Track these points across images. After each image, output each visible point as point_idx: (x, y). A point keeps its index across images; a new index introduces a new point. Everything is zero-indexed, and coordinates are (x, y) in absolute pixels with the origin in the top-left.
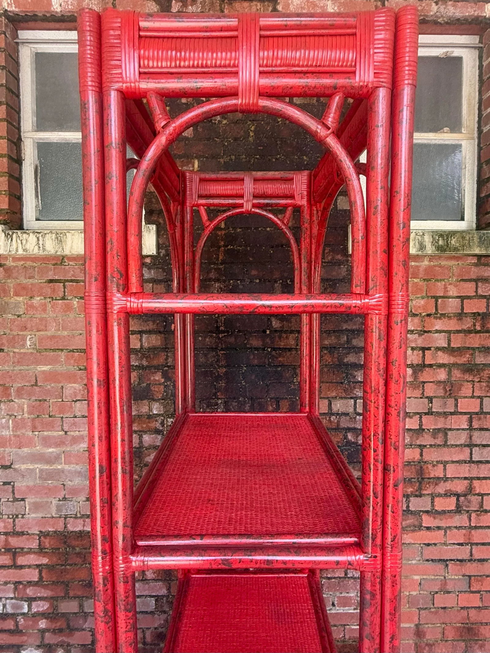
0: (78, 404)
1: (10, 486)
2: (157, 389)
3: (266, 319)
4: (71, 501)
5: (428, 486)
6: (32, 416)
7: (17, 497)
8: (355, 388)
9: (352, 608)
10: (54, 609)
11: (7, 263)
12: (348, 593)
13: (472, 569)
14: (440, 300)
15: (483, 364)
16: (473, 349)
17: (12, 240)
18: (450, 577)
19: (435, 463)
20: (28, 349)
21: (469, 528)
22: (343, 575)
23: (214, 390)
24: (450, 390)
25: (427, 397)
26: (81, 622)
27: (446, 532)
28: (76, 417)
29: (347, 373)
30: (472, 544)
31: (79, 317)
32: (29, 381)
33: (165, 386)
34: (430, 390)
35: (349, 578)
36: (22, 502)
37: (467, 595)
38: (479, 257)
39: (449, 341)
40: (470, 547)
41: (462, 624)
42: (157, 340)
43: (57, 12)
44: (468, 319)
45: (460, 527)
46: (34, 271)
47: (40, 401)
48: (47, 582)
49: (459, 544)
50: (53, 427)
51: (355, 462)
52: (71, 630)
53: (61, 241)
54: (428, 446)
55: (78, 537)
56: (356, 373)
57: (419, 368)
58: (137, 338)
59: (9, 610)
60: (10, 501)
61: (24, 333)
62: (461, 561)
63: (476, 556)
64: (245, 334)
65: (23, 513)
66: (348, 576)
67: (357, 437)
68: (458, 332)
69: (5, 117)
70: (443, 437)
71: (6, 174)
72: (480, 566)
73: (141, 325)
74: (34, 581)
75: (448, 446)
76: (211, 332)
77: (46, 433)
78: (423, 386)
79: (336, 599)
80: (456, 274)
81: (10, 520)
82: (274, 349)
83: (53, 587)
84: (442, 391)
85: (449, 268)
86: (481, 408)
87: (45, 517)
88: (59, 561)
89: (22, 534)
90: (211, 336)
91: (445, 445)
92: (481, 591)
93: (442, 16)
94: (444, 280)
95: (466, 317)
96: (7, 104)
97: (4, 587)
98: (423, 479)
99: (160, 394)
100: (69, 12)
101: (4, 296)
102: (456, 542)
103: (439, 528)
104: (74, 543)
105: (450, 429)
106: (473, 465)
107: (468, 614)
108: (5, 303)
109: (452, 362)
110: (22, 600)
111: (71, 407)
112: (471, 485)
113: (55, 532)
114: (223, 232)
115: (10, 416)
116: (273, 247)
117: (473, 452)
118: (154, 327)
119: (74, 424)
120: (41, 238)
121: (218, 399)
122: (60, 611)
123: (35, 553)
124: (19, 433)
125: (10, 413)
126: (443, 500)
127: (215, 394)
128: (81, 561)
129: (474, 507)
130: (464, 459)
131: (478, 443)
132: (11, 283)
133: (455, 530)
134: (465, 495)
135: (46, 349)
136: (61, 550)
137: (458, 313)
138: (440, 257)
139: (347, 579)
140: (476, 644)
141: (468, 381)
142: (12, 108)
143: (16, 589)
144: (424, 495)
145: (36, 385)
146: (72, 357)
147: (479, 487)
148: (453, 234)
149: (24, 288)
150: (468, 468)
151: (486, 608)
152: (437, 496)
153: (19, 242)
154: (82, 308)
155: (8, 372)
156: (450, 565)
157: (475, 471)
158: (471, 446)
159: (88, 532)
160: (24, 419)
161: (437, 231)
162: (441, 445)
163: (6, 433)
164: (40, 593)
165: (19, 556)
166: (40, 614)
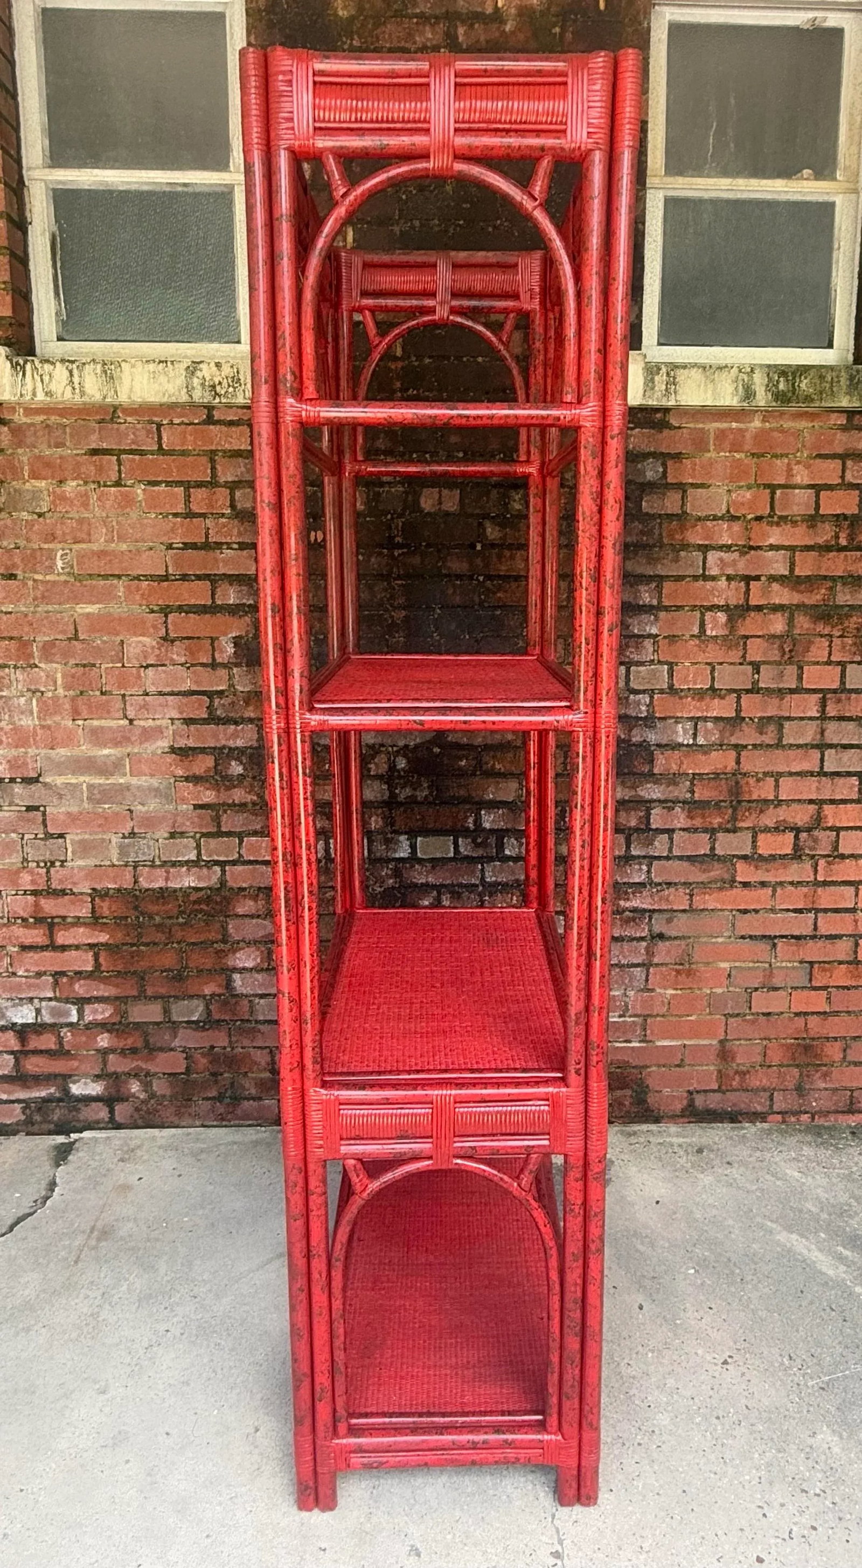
0: (150, 671)
1: (39, 814)
3: (475, 524)
4: (144, 838)
5: (747, 814)
6: (71, 693)
7: (51, 831)
8: (627, 646)
10: (122, 1017)
11: (16, 418)
13: (813, 951)
14: (778, 492)
15: (848, 606)
16: (833, 579)
17: (24, 375)
18: (778, 964)
19: (760, 776)
20: (59, 574)
21: (814, 884)
24: (790, 651)
25: (751, 663)
26: (167, 1037)
27: (774, 891)
28: (147, 694)
31: (147, 518)
32: (63, 632)
34: (756, 651)
36: (60, 840)
37: (806, 993)
38: (850, 413)
39: (792, 564)
40: (813, 916)
41: (795, 1039)
44: (827, 526)
45: (798, 882)
46: (65, 432)
47: (84, 666)
48: (108, 972)
49: (795, 911)
50: (108, 712)
51: (628, 776)
52: (151, 1050)
53: (112, 378)
54: (750, 747)
55: (158, 898)
56: (630, 621)
57: (737, 612)
59: (47, 1018)
60: (40, 839)
61: (51, 546)
62: (798, 938)
63: (823, 930)
64: (439, 551)
65: (63, 858)
67: (630, 731)
68: (808, 548)
70: (775, 732)
71: (4, 251)
72: (829, 946)
74: (86, 972)
75: (783, 746)
76: (380, 546)
77: (96, 723)
78: (745, 643)
80: (808, 445)
81: (40, 870)
82: (489, 577)
83: (119, 980)
84: (776, 652)
85: (798, 433)
86: (843, 682)
87: (101, 866)
88: (127, 938)
89: (63, 893)
90: (380, 554)
91: (779, 745)
92: (828, 987)
94: (787, 455)
95: (823, 522)
97: (38, 981)
98: (739, 802)
101: (13, 480)
102: (790, 908)
103: (763, 884)
104: (152, 908)
105: (789, 718)
106: (824, 778)
107: (806, 1023)
108: (16, 491)
109: (795, 602)
110: (67, 1003)
111: (139, 677)
112: (819, 813)
113: (119, 890)
114: (400, 364)
115: (34, 692)
117: (826, 758)
119: (145, 707)
120: (75, 372)
122: (131, 1020)
123: (85, 924)
124: (49, 722)
125: (33, 687)
126: (773, 838)
128: (164, 938)
129: (824, 848)
130: (810, 769)
131: (835, 741)
132: (24, 456)
133: (790, 888)
134: (809, 830)
135: (90, 575)
136: (129, 920)
137: (809, 515)
138: (782, 414)
140: (817, 1071)
141: (822, 636)
143: (56, 983)
144: (741, 829)
145: (76, 638)
146: (138, 589)
147: (832, 815)
148: (803, 370)
149: (48, 465)
150: (815, 785)
151: (836, 1013)
152: (762, 832)
153: (37, 378)
154: (152, 502)
155: (26, 615)
156: (780, 945)
157: (828, 790)
158: (822, 747)
159: (175, 891)
160: (58, 698)
161: (775, 366)
162: (771, 746)
163: (27, 722)
164: (97, 990)
165: (60, 930)
166: (98, 1024)
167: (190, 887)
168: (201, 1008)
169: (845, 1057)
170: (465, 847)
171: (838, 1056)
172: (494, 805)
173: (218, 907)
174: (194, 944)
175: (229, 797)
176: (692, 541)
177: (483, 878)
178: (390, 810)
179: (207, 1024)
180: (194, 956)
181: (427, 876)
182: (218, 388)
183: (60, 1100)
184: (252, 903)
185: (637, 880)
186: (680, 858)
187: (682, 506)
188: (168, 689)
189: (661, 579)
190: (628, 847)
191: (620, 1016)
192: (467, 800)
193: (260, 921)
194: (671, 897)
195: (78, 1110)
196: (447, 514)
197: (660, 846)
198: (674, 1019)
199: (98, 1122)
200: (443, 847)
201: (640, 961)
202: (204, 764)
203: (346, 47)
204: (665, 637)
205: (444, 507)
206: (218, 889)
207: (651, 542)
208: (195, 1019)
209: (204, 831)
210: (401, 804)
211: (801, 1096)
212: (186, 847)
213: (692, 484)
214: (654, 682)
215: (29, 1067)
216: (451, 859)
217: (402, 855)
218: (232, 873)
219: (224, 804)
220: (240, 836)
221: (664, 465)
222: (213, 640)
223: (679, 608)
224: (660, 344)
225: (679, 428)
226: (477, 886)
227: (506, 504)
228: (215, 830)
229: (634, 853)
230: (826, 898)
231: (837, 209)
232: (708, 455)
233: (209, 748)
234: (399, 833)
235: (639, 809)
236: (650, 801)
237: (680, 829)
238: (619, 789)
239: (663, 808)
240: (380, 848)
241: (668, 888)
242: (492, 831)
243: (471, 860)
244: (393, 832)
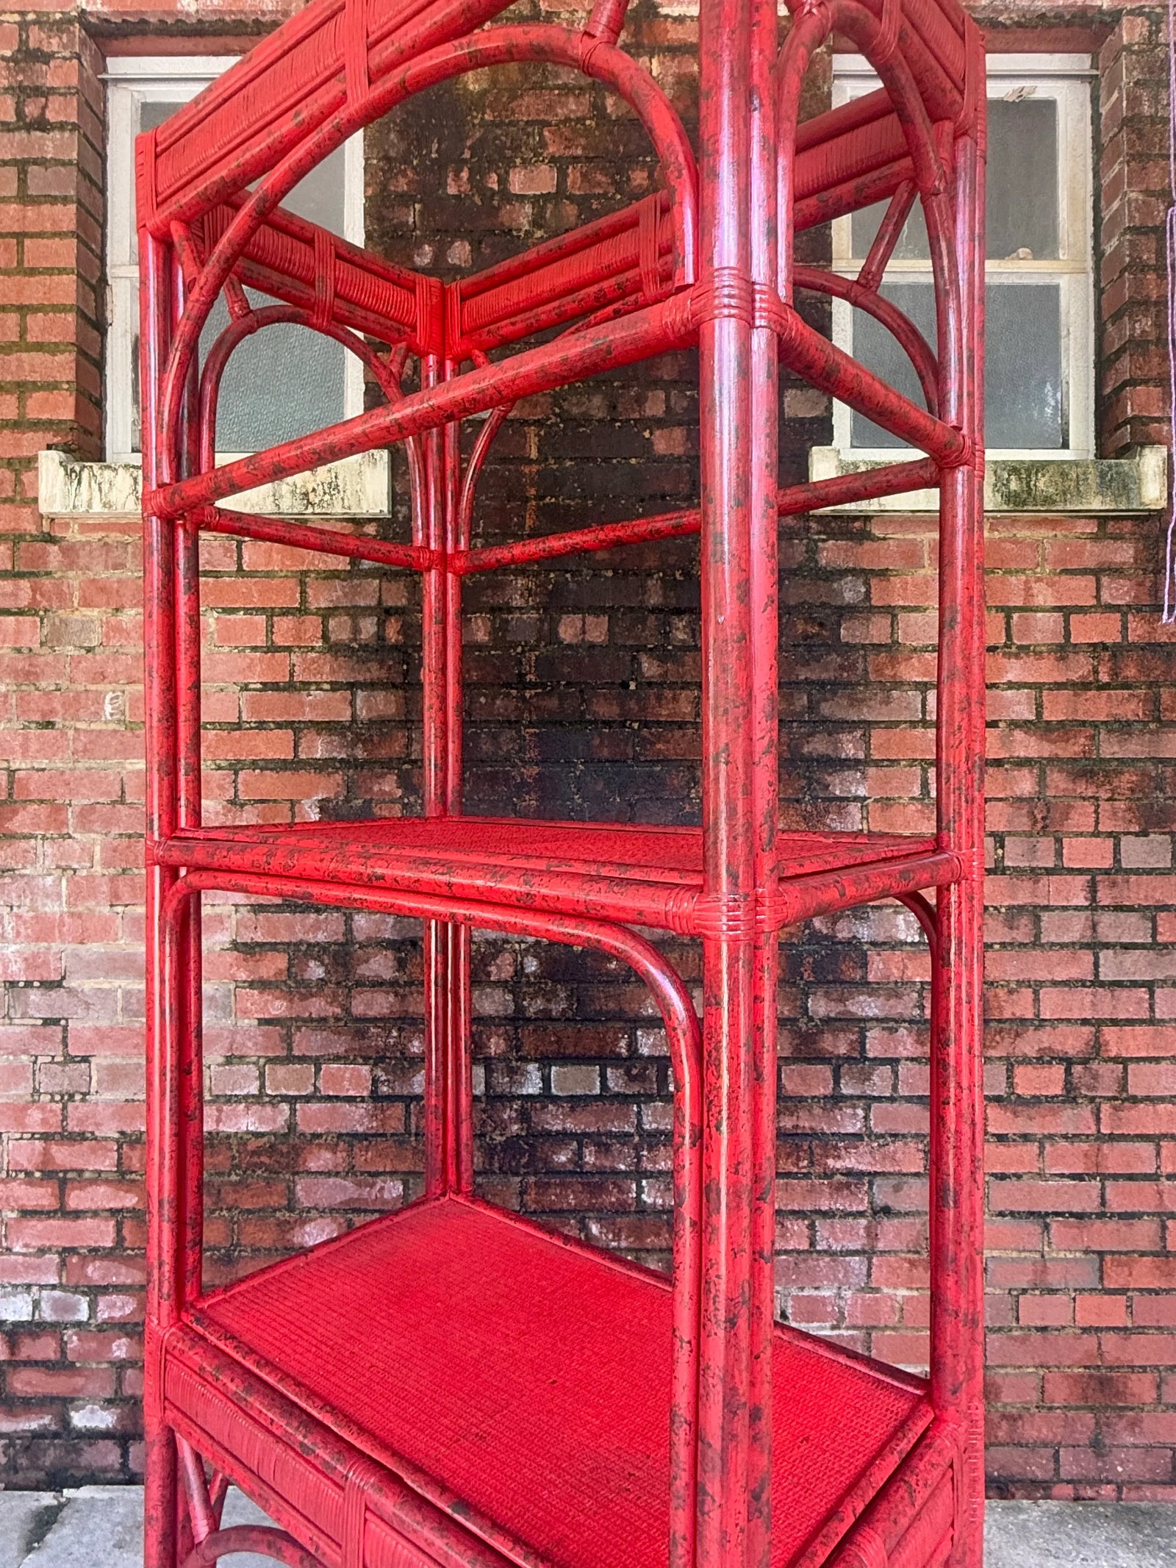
1: (59, 1029)
2: (385, 813)
3: (628, 658)
5: (998, 1038)
6: (112, 871)
7: (73, 1053)
8: (827, 812)
9: (828, 1324)
11: (69, 535)
12: (817, 1288)
13: (1105, 1236)
14: (1015, 616)
15: (1117, 759)
16: (1095, 725)
17: (79, 483)
18: (1054, 1255)
19: (1013, 986)
20: (106, 722)
21: (1098, 1139)
22: (805, 1246)
24: (1044, 818)
25: (992, 834)
27: (1042, 1147)
29: (809, 778)
31: (219, 653)
32: (108, 794)
33: (405, 806)
34: (998, 817)
35: (819, 1252)
36: (83, 1065)
37: (1096, 1299)
38: (1102, 519)
39: (1039, 706)
40: (1099, 1184)
41: (1085, 1367)
42: (387, 702)
43: (188, 14)
44: (1082, 658)
45: (1074, 1135)
46: (126, 552)
47: (130, 836)
48: (133, 1249)
49: (1073, 1177)
51: (829, 982)
54: (997, 947)
56: (829, 779)
58: (345, 699)
59: (48, 1315)
60: (57, 1063)
61: (100, 687)
62: (1080, 1216)
63: (1115, 1205)
64: (581, 691)
65: (84, 1090)
66: (818, 1248)
67: (834, 923)
68: (1059, 686)
69: (73, 227)
70: (1030, 926)
71: (71, 348)
72: (1124, 1228)
73: (353, 670)
74: (104, 1248)
75: (1042, 945)
76: (508, 685)
77: (139, 910)
78: (983, 809)
79: (790, 1303)
80: (1051, 558)
81: (54, 1106)
82: (645, 724)
84: (1025, 820)
85: (1036, 545)
86: (1117, 860)
87: (133, 1101)
89: (82, 1137)
90: (507, 695)
91: (1036, 943)
92: (1128, 1290)
93: (1007, 8)
94: (1023, 571)
95: (1076, 653)
96: (79, 203)
97: (38, 1261)
98: (986, 1021)
100: (214, 12)
101: (60, 608)
102: (1066, 1172)
103: (1026, 1137)
105: (1047, 908)
106: (1100, 990)
107: (1100, 1344)
108: (61, 621)
109: (1046, 755)
110: (74, 1293)
112: (1097, 1038)
114: (535, 468)
115: (64, 870)
116: (642, 500)
117: (1102, 962)
118: (383, 674)
120: (141, 479)
123: (107, 1182)
124: (80, 909)
125: (63, 864)
126: (1035, 1073)
129: (1107, 1088)
130: (1080, 977)
131: (1113, 939)
132: (74, 579)
133: (1064, 1143)
134: (1085, 1062)
137: (1057, 645)
138: (1014, 520)
139: (815, 1255)
140: (1121, 1417)
141: (1084, 799)
142: (88, 212)
143: (63, 1264)
144: (990, 1059)
145: (122, 802)
146: (203, 739)
147: (1115, 1041)
148: (1041, 466)
149: (103, 589)
150: (1089, 998)
151: (1141, 1330)
152: (1020, 1063)
153: (95, 486)
154: (226, 634)
155: (62, 773)
156: (1054, 1226)
157: (1106, 1005)
158: (1095, 946)
159: (228, 1136)
160: (94, 877)
161: (1004, 462)
162: (1025, 945)
163: (53, 908)
164: (117, 1275)
165: (74, 1189)
166: (115, 1325)
167: (248, 1132)
169: (1160, 1397)
170: (616, 1082)
171: (1149, 1396)
172: (653, 1023)
173: (284, 1161)
174: (249, 1212)
175: (305, 1009)
176: (906, 677)
177: (639, 1124)
178: (516, 1029)
180: (250, 1229)
181: (563, 1121)
182: (311, 496)
183: (56, 1435)
184: (328, 1155)
185: (850, 1130)
186: (909, 1099)
187: (892, 635)
189: (868, 725)
190: (837, 1083)
191: (833, 1328)
192: (619, 1016)
193: (339, 1180)
194: (899, 1156)
195: (78, 1451)
196: (592, 646)
197: (880, 1082)
198: (909, 1333)
199: (105, 1470)
200: (584, 1080)
201: (857, 1246)
202: (274, 965)
203: (476, 121)
204: (876, 801)
205: (588, 638)
206: (284, 1135)
207: (854, 679)
209: (270, 1054)
210: (529, 1019)
211: (1099, 1455)
212: (245, 1076)
213: (903, 608)
215: (18, 1386)
216: (596, 1098)
217: (531, 1091)
218: (304, 1113)
219: (297, 1019)
220: (317, 1062)
221: (867, 584)
222: (293, 803)
223: (893, 762)
224: (853, 447)
225: (884, 539)
226: (632, 1135)
227: (667, 634)
228: (284, 1053)
229: (845, 1091)
230: (1115, 1157)
231: (1062, 292)
232: (922, 572)
233: (282, 943)
234: (524, 1059)
235: (850, 1031)
236: (865, 1020)
237: (907, 1059)
238: (822, 1002)
239: (884, 1029)
240: (502, 1081)
241: (893, 1142)
242: (651, 1058)
243: (624, 1099)
244: (520, 1059)
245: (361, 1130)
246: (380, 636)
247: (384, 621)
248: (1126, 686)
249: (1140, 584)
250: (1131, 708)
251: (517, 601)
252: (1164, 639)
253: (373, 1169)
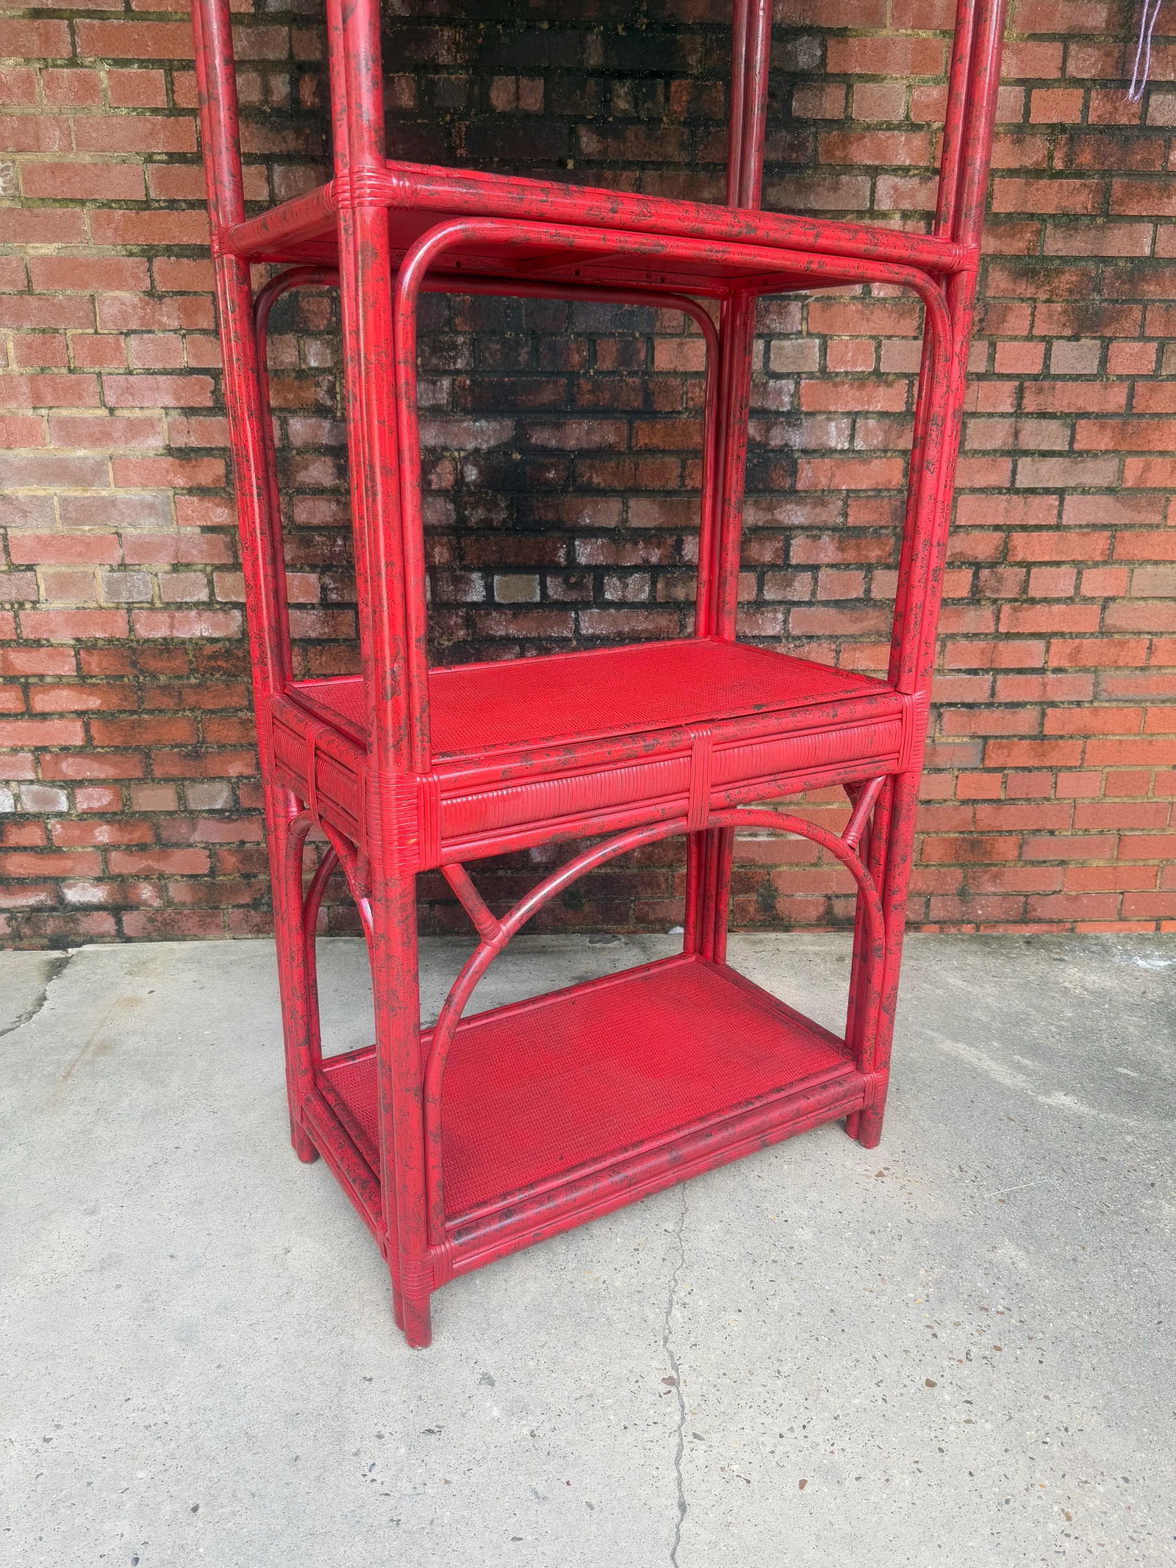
0: (133, 341)
2: (314, 308)
3: (566, 131)
4: (139, 571)
6: (29, 370)
7: (17, 562)
10: (125, 805)
13: (989, 722)
15: (1060, 257)
16: (1042, 218)
18: (944, 740)
21: (995, 637)
23: (446, 313)
24: (981, 321)
26: (184, 830)
28: (130, 373)
30: (997, 671)
31: (116, 116)
36: (29, 574)
37: (976, 775)
40: (991, 678)
41: (960, 832)
44: (1039, 141)
45: (975, 635)
47: (44, 331)
48: (102, 747)
49: (969, 672)
50: (80, 397)
51: (759, 491)
52: (165, 846)
55: (161, 651)
58: (260, 175)
59: (29, 806)
60: (3, 572)
62: (970, 706)
63: (1003, 697)
65: (34, 598)
67: (768, 430)
68: (1012, 173)
72: (1008, 716)
73: (266, 139)
74: (75, 747)
75: (966, 452)
77: (65, 413)
81: (6, 614)
83: (118, 758)
86: (1047, 365)
87: (84, 608)
88: (125, 703)
89: (37, 644)
92: (1005, 768)
95: (1033, 135)
97: (13, 759)
99: (323, 318)
102: (963, 667)
104: (154, 665)
105: (973, 415)
106: (1015, 497)
107: (975, 814)
110: (53, 786)
111: (118, 348)
112: (1006, 543)
113: (110, 641)
117: (1019, 469)
118: (300, 144)
119: (129, 390)
121: (457, 333)
122: (136, 808)
123: (69, 685)
124: (2, 411)
127: (449, 322)
128: (172, 704)
129: (1010, 590)
130: (998, 484)
131: (1032, 447)
133: (963, 642)
135: (43, 200)
136: (126, 680)
137: (1015, 125)
140: (985, 872)
141: (1022, 300)
143: (38, 761)
145: (30, 292)
146: (109, 220)
147: (1024, 546)
150: (1004, 505)
151: (1013, 800)
154: (121, 90)
156: (947, 716)
157: (1018, 512)
158: (1015, 453)
159: (183, 642)
160: (11, 377)
164: (91, 770)
165: (39, 692)
166: (95, 814)
167: (202, 638)
168: (225, 794)
169: (1020, 855)
170: (555, 589)
171: (1012, 853)
172: (591, 532)
173: (241, 664)
174: (212, 712)
176: (858, 160)
177: (577, 630)
178: (459, 538)
179: (235, 812)
180: (214, 727)
181: (507, 627)
183: (53, 909)
185: (770, 632)
186: (826, 603)
187: (846, 107)
188: (159, 366)
190: (760, 589)
192: (558, 525)
195: (76, 921)
196: (528, 115)
197: (800, 588)
198: (811, 807)
199: (101, 934)
200: (527, 589)
202: (211, 471)
204: (817, 300)
205: (523, 104)
206: (239, 641)
207: (803, 160)
208: (218, 807)
209: (217, 562)
210: (471, 529)
211: (964, 902)
212: (194, 584)
213: (860, 76)
214: (802, 362)
215: (11, 868)
216: (536, 605)
217: (475, 599)
219: (239, 527)
221: (824, 46)
222: (215, 295)
226: (570, 640)
227: (607, 102)
228: (231, 561)
229: (768, 596)
230: (1010, 654)
232: (884, 32)
233: (218, 449)
234: (471, 569)
235: (776, 539)
236: (792, 528)
237: (827, 566)
238: (751, 511)
239: (807, 536)
240: (447, 589)
241: (808, 643)
242: (588, 568)
243: (563, 606)
244: (464, 568)
245: (313, 635)
246: (295, 99)
247: (298, 80)
248: (1079, 174)
249: (1108, 55)
250: (1079, 198)
251: (444, 58)
252: (1124, 121)
253: (329, 672)
